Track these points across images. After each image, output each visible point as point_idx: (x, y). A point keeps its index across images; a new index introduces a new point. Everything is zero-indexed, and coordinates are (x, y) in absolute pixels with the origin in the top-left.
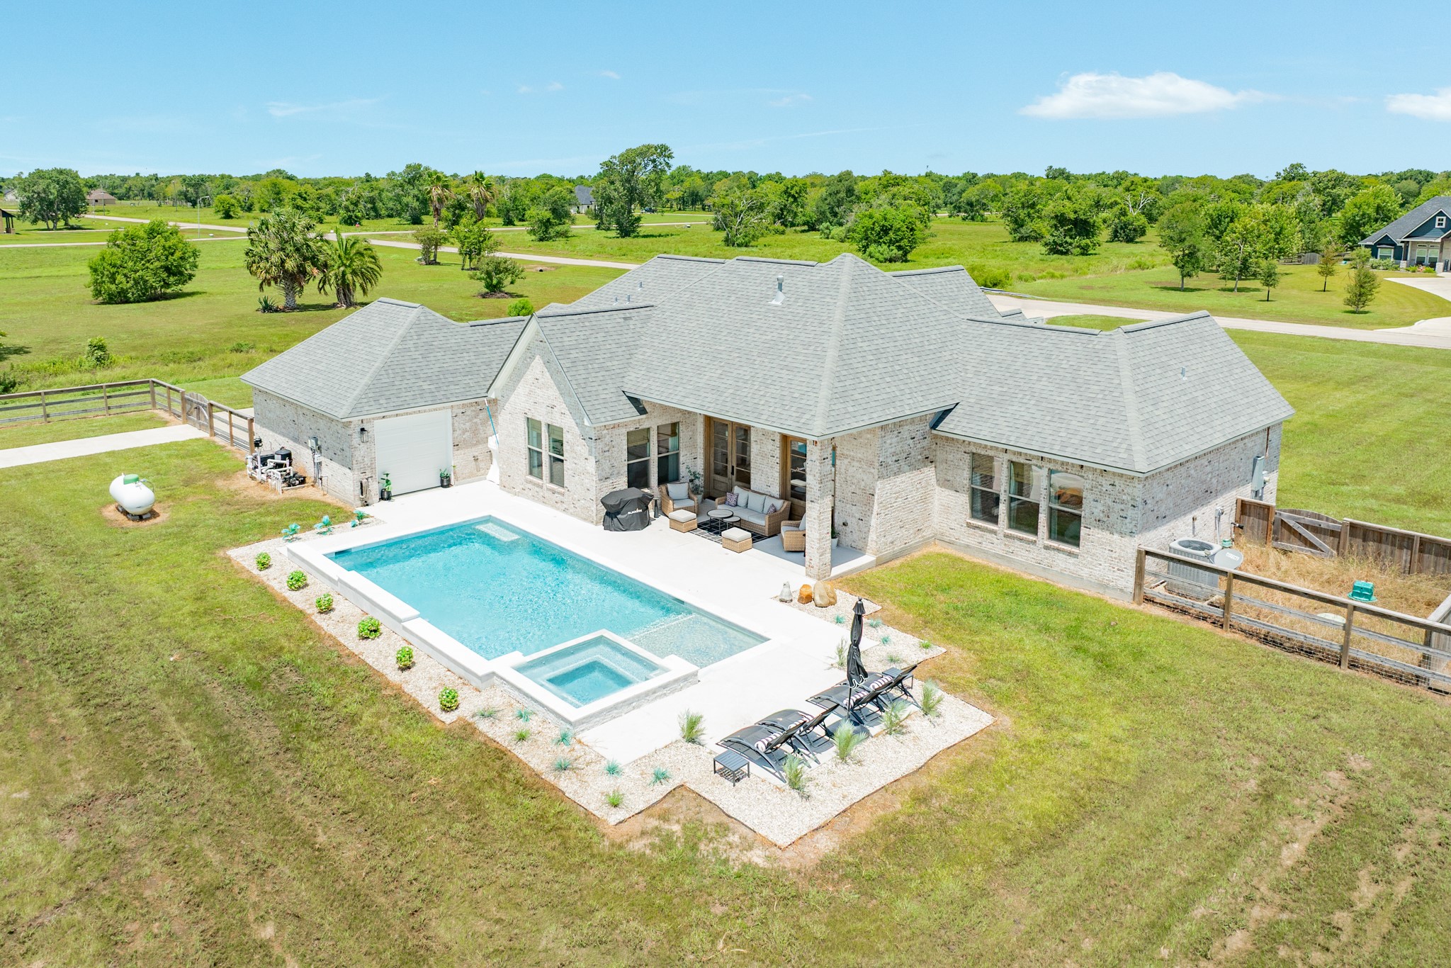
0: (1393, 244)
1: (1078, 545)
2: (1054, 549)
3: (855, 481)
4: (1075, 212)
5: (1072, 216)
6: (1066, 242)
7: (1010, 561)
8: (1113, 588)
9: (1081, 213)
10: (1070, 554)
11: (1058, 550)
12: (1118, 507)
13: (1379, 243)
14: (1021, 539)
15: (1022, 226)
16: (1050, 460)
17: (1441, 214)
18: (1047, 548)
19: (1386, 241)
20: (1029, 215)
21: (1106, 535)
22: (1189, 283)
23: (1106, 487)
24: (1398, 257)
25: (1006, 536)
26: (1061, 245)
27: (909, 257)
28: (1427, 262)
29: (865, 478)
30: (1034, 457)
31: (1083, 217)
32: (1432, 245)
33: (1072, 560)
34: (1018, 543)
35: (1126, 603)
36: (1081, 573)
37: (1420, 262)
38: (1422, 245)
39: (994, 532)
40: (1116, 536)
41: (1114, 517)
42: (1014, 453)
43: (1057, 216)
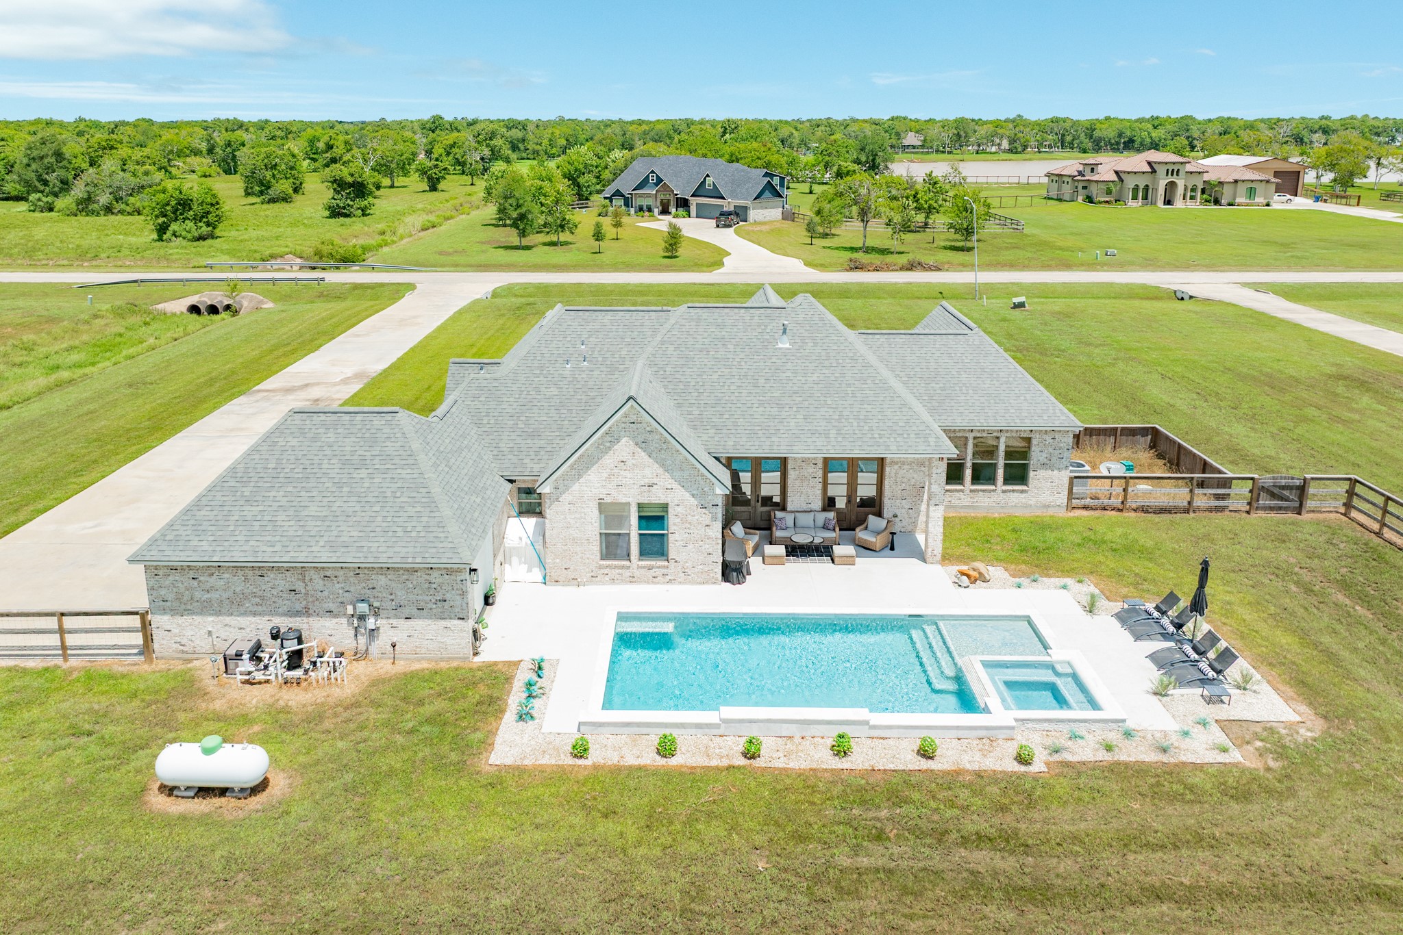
0: (623, 196)
1: (1026, 484)
2: (1010, 491)
3: (905, 480)
4: (352, 175)
5: (350, 180)
6: (348, 205)
7: (974, 508)
8: (1053, 506)
9: (357, 175)
10: (1022, 492)
11: (1013, 491)
12: (1057, 452)
13: (613, 195)
14: (984, 491)
15: (269, 187)
16: (1007, 431)
17: (653, 172)
18: (1004, 492)
19: (618, 193)
20: (274, 176)
21: (1049, 472)
22: (525, 242)
23: (1049, 440)
24: (627, 204)
25: (972, 491)
26: (344, 208)
27: (218, 232)
28: (645, 208)
29: (915, 476)
30: (994, 431)
31: (359, 180)
32: (649, 196)
33: (1024, 495)
34: (981, 493)
35: (1063, 513)
36: (1030, 502)
37: (641, 209)
38: (641, 196)
39: (962, 491)
40: (1056, 472)
41: (1054, 460)
42: (979, 431)
43: (335, 181)
